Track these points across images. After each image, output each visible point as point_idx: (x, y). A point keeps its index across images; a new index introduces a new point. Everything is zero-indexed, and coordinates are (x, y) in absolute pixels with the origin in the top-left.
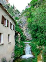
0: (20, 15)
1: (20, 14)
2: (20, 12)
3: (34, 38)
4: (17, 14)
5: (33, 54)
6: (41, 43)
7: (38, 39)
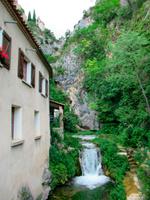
0: (56, 49)
1: (55, 45)
2: (57, 38)
3: (108, 122)
4: (47, 42)
5: (107, 173)
6: (130, 137)
7: (120, 127)
